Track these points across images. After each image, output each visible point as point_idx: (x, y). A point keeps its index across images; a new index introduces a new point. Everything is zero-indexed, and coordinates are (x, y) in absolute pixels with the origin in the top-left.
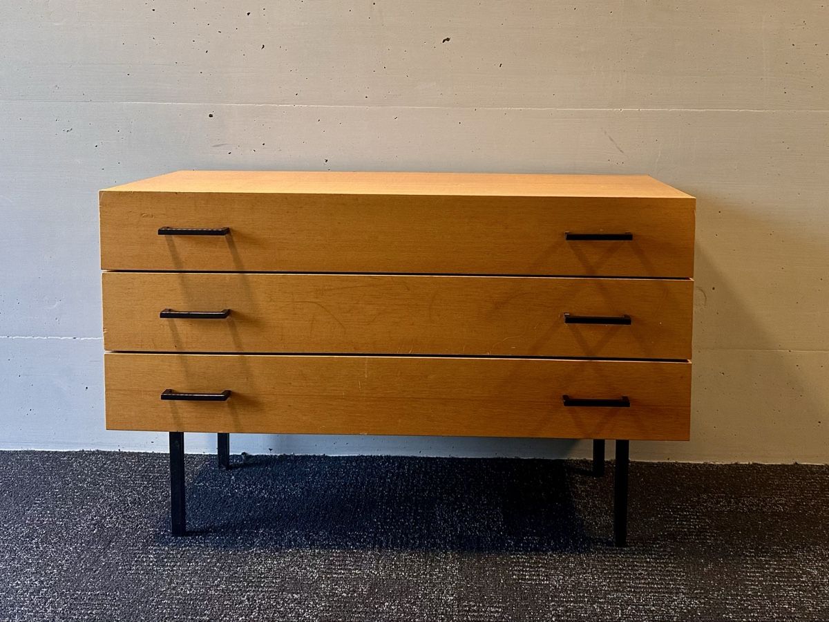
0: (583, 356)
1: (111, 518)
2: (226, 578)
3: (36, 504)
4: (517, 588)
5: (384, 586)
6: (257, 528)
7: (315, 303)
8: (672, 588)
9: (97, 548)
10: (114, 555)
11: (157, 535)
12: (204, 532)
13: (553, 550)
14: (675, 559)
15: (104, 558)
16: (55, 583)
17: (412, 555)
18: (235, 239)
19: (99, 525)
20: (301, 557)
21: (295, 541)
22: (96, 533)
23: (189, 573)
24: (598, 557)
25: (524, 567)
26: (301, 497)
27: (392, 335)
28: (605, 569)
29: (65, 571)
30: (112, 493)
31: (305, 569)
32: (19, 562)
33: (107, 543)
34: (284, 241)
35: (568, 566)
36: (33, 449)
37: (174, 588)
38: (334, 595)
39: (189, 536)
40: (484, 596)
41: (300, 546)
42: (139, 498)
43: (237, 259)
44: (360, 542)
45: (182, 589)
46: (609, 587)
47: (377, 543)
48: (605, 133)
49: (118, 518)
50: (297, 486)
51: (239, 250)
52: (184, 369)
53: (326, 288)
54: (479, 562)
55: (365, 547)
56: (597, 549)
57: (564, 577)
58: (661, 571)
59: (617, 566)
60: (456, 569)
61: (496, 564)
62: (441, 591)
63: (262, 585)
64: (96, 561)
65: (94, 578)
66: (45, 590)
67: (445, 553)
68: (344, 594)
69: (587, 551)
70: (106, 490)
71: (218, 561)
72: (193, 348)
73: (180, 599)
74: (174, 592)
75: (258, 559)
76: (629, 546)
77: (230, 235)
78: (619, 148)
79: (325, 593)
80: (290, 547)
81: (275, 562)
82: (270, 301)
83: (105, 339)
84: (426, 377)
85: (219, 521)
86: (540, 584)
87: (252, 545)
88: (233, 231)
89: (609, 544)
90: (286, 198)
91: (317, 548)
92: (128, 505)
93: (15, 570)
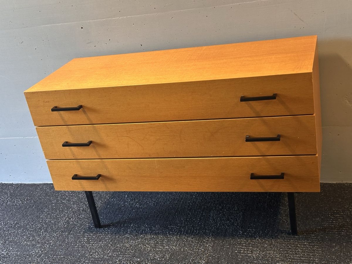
0: (259, 155)
1: (73, 219)
2: (113, 250)
3: (44, 212)
4: (235, 257)
5: (176, 255)
6: (130, 224)
7: (127, 136)
8: (312, 260)
9: (65, 234)
10: (71, 238)
11: (89, 228)
12: (108, 226)
13: (260, 237)
14: (320, 243)
15: (67, 239)
16: (47, 252)
17: (193, 239)
18: (86, 110)
19: (68, 222)
20: (145, 239)
21: (145, 230)
22: (66, 227)
23: (98, 247)
24: (281, 241)
25: (243, 246)
26: (153, 206)
27: (165, 149)
28: (281, 248)
29: (52, 246)
30: (75, 206)
31: (146, 245)
32: (35, 241)
33: (69, 232)
34: (107, 110)
35: (264, 246)
36: (47, 183)
37: (91, 255)
38: (154, 259)
39: (102, 228)
40: (219, 261)
41: (146, 234)
42: (85, 208)
43: (88, 119)
44: (172, 231)
45: (94, 255)
46: (280, 258)
47: (180, 232)
48: (291, 11)
49: (75, 219)
50: (152, 200)
51: (89, 115)
52: (79, 166)
53: (130, 130)
54: (222, 242)
55: (173, 234)
56: (282, 237)
57: (260, 252)
58: (310, 250)
59: (288, 246)
60: (211, 247)
61: (230, 244)
62: (201, 258)
63: (126, 254)
64: (64, 241)
65: (62, 250)
66: (43, 255)
67: (208, 238)
68: (159, 259)
69: (276, 237)
70: (73, 204)
71: (111, 241)
72: (80, 157)
73: (93, 260)
74: (91, 257)
75: (127, 240)
76: (298, 235)
77: (83, 108)
78: (300, 19)
79: (151, 258)
80: (141, 234)
81: (134, 242)
82: (108, 137)
83: (45, 155)
84: (184, 167)
85: (116, 220)
86: (247, 256)
87: (127, 233)
88: (84, 106)
89: (289, 234)
90: (103, 90)
91: (153, 235)
92: (81, 212)
93: (33, 245)
